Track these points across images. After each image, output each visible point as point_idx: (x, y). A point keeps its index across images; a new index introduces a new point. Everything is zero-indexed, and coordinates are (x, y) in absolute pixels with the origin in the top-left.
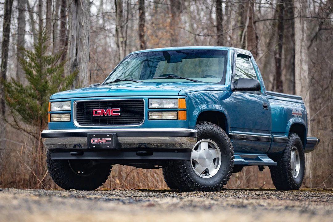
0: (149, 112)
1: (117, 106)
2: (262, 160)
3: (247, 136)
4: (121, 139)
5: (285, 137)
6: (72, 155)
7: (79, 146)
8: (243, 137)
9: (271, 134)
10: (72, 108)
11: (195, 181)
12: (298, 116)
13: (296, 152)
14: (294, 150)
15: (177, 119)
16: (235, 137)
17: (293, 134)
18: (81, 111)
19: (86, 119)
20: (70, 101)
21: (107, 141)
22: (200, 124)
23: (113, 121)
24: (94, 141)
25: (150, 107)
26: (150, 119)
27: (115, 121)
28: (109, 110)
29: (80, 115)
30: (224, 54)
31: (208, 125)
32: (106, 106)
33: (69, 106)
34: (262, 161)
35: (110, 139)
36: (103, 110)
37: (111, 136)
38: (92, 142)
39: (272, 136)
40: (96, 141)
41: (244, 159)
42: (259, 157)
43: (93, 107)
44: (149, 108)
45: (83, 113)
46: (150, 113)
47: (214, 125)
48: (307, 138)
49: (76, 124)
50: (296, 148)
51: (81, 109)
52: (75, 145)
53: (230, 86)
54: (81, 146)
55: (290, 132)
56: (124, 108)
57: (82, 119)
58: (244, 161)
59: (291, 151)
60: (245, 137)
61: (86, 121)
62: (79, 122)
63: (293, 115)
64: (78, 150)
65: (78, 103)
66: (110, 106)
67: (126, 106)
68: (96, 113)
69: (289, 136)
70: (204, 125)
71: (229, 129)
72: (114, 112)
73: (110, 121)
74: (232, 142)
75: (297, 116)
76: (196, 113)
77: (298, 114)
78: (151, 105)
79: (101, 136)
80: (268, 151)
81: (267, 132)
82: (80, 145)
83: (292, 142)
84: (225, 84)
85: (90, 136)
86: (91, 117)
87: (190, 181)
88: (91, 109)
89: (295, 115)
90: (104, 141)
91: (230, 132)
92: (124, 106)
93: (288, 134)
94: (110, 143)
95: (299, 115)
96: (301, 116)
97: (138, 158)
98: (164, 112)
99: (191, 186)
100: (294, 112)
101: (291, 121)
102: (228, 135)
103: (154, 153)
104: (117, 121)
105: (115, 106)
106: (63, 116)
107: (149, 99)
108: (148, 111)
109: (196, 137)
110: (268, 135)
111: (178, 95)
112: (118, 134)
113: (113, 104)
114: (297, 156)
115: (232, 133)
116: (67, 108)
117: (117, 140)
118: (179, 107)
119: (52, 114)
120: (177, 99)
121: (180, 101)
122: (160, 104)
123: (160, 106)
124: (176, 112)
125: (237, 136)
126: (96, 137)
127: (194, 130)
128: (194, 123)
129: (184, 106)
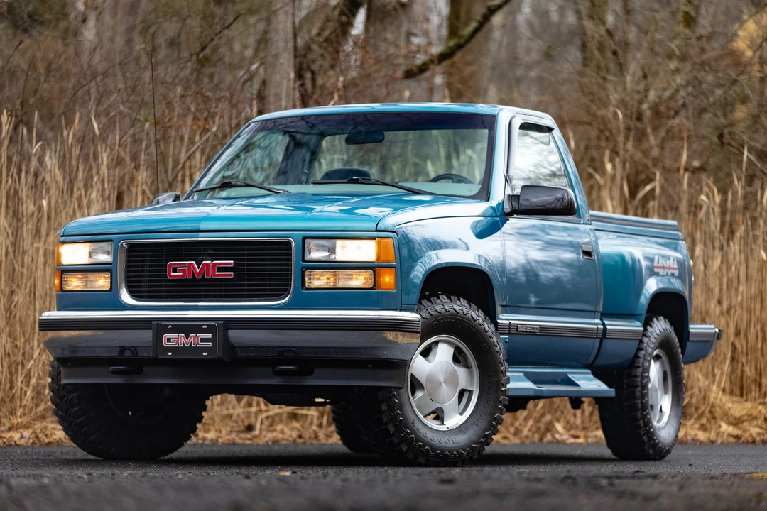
0: (304, 269)
1: (226, 255)
2: (578, 382)
3: (541, 327)
4: (235, 335)
5: (637, 326)
6: (114, 372)
7: (132, 351)
8: (533, 328)
9: (601, 319)
10: (115, 257)
11: (418, 439)
12: (669, 274)
13: (662, 365)
14: (657, 358)
15: (372, 289)
16: (513, 330)
17: (655, 320)
18: (138, 266)
19: (150, 286)
20: (110, 240)
21: (202, 340)
22: (429, 300)
23: (214, 291)
24: (169, 340)
25: (307, 257)
26: (307, 287)
27: (221, 291)
28: (208, 264)
29: (135, 276)
30: (488, 122)
31: (449, 301)
32: (200, 255)
33: (108, 253)
34: (577, 385)
35: (209, 336)
36: (192, 264)
37: (210, 329)
38: (167, 344)
39: (604, 324)
40: (174, 340)
41: (535, 382)
42: (570, 376)
43: (167, 255)
44: (304, 261)
45: (142, 271)
46: (307, 272)
47: (463, 301)
48: (691, 326)
49: (126, 297)
50: (662, 352)
51: (138, 261)
52: (123, 349)
53: (501, 204)
54: (137, 351)
55: (647, 313)
56: (243, 260)
57: (140, 286)
58: (535, 387)
59: (649, 361)
60: (537, 329)
61: (149, 291)
62: (134, 294)
63: (656, 270)
64: (130, 361)
65: (131, 246)
66: (210, 255)
67: (248, 254)
68: (175, 270)
69: (647, 323)
70: (439, 301)
71: (499, 309)
72: (220, 269)
73: (210, 291)
74: (506, 342)
75: (665, 274)
76: (419, 272)
77: (667, 268)
78: (310, 254)
79: (187, 327)
80: (594, 362)
81: (591, 313)
82: (134, 349)
83: (653, 340)
84: (489, 200)
85: (159, 327)
86: (161, 281)
87: (405, 436)
88: (162, 261)
89: (661, 271)
90: (195, 340)
91: (501, 316)
92: (243, 255)
93: (643, 318)
94: (209, 344)
95: (672, 271)
96: (676, 273)
97: (275, 381)
98: (341, 272)
99: (407, 450)
100: (658, 263)
101: (652, 286)
102: (496, 324)
103: (317, 371)
104: (226, 291)
105: (222, 255)
106: (92, 276)
107: (304, 239)
108: (302, 268)
109: (418, 332)
110: (594, 323)
111: (376, 231)
112: (230, 324)
113: (215, 250)
114: (665, 373)
115: (504, 318)
116: (103, 258)
117: (226, 338)
118: (378, 259)
119: (65, 271)
120: (374, 238)
121: (379, 245)
122: (332, 250)
123: (332, 257)
124: (370, 272)
125: (516, 326)
126: (176, 329)
127: (412, 316)
128: (415, 298)
129: (390, 256)
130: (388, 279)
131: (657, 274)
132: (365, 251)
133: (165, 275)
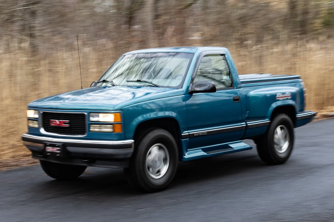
0: (90, 125)
1: (67, 118)
3: (208, 132)
5: (266, 121)
8: (203, 134)
9: (245, 122)
10: (39, 116)
12: (285, 99)
15: (113, 132)
16: (189, 136)
20: (37, 110)
21: (58, 150)
26: (91, 131)
28: (60, 122)
34: (232, 148)
37: (59, 146)
39: (246, 124)
40: (49, 149)
44: (89, 121)
48: (297, 115)
49: (42, 131)
50: (285, 126)
53: (188, 89)
56: (72, 120)
58: (205, 154)
60: (205, 133)
65: (44, 113)
66: (63, 118)
67: (74, 118)
68: (52, 123)
69: (272, 119)
71: (182, 130)
72: (64, 123)
74: (187, 141)
75: (283, 99)
77: (284, 97)
79: (53, 145)
80: (243, 137)
84: (182, 88)
86: (50, 126)
88: (48, 118)
89: (280, 99)
90: (55, 150)
92: (72, 118)
93: (269, 117)
94: (59, 152)
95: (288, 97)
96: (290, 98)
98: (102, 125)
100: (279, 96)
101: (274, 105)
103: (97, 162)
104: (68, 131)
107: (90, 113)
109: (132, 147)
111: (114, 110)
116: (37, 116)
117: (65, 149)
118: (115, 122)
119: (29, 119)
120: (113, 113)
121: (115, 116)
124: (112, 126)
125: (193, 134)
126: (50, 145)
127: (130, 141)
128: (132, 134)
129: (119, 120)
130: (118, 129)
131: (278, 100)
132: (110, 118)
133: (50, 124)
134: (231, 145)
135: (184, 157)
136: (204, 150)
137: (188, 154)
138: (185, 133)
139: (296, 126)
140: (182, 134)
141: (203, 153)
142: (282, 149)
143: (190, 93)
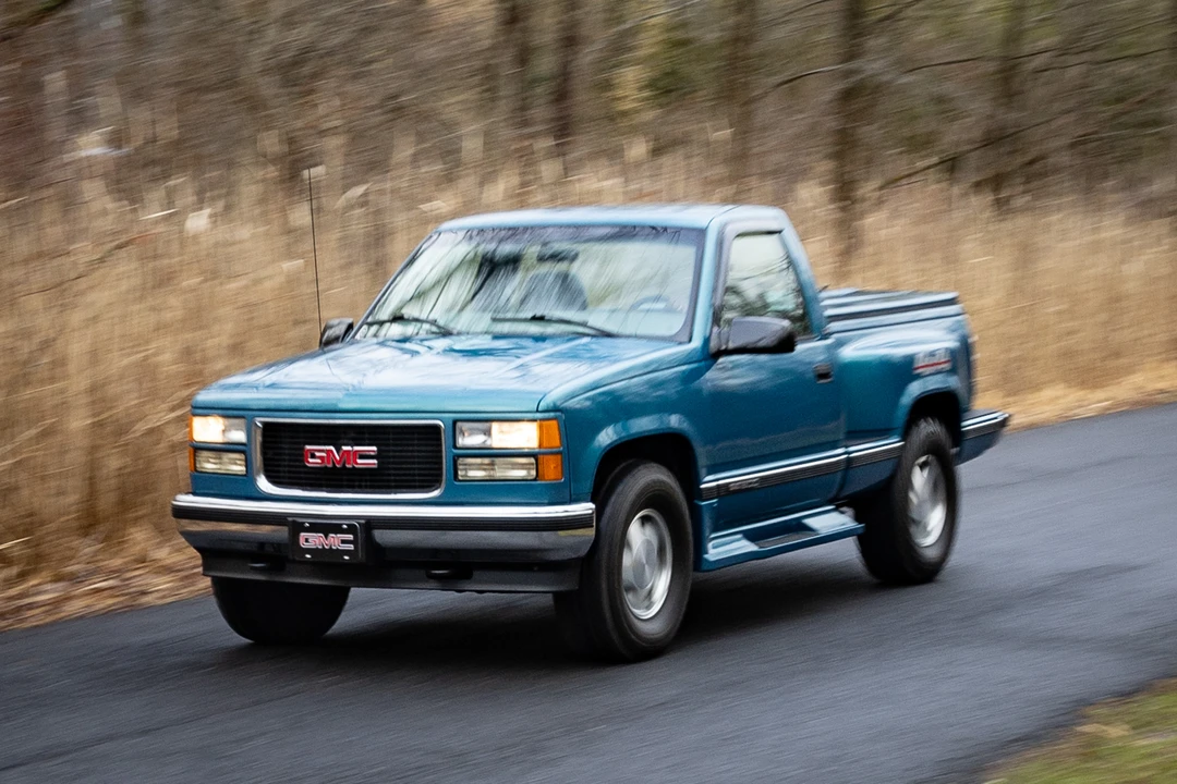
0: (456, 459)
1: (369, 440)
2: (814, 527)
3: (762, 478)
4: (382, 536)
5: (894, 443)
6: (254, 569)
7: (271, 546)
8: (751, 483)
9: (843, 448)
10: (249, 436)
12: (938, 371)
14: (923, 465)
15: (535, 480)
16: (722, 491)
18: (276, 448)
20: (243, 417)
21: (343, 542)
23: (360, 481)
24: (307, 540)
25: (461, 441)
26: (460, 478)
27: (365, 481)
28: (349, 451)
29: (272, 459)
32: (339, 440)
33: (241, 431)
35: (351, 537)
36: (332, 451)
37: (351, 529)
38: (304, 544)
39: (847, 453)
40: (310, 540)
42: (804, 521)
43: (304, 438)
44: (455, 447)
45: (281, 454)
46: (461, 461)
48: (965, 424)
49: (263, 484)
50: (931, 458)
51: (276, 442)
52: (262, 544)
53: (707, 343)
54: (277, 546)
56: (388, 445)
57: (280, 471)
58: (755, 548)
60: (756, 482)
61: (289, 478)
62: (272, 478)
63: (916, 372)
64: (271, 558)
65: (266, 425)
66: (353, 439)
67: (394, 439)
68: (313, 456)
69: (907, 435)
71: (704, 470)
72: (362, 457)
73: (353, 481)
74: (714, 507)
75: (930, 373)
77: (934, 365)
78: (462, 439)
79: (325, 526)
80: (838, 495)
82: (274, 544)
84: (690, 340)
85: (295, 525)
86: (300, 467)
88: (299, 443)
89: (924, 371)
90: (335, 541)
91: (705, 480)
92: (388, 440)
93: (900, 431)
94: (351, 547)
96: (945, 367)
98: (497, 460)
100: (920, 362)
101: (912, 392)
102: (699, 490)
104: (371, 481)
105: (363, 440)
106: (226, 458)
107: (455, 422)
108: (454, 457)
109: (592, 526)
110: (837, 454)
111: (537, 411)
112: (371, 524)
113: (357, 433)
116: (239, 436)
117: (369, 539)
118: (540, 446)
119: (198, 448)
120: (534, 420)
121: (541, 427)
122: (488, 433)
123: (489, 443)
124: (532, 460)
125: (726, 485)
126: (314, 528)
127: (585, 508)
128: (588, 485)
129: (555, 441)
130: (552, 470)
131: (918, 377)
132: (525, 436)
133: (303, 461)
134: (809, 522)
135: (706, 556)
136: (749, 535)
137: (714, 548)
138: (709, 482)
139: (962, 458)
140: (703, 486)
141: (748, 547)
142: (929, 529)
143: (711, 356)
